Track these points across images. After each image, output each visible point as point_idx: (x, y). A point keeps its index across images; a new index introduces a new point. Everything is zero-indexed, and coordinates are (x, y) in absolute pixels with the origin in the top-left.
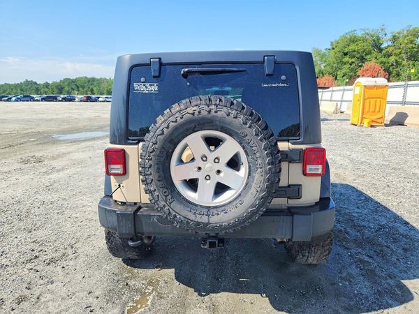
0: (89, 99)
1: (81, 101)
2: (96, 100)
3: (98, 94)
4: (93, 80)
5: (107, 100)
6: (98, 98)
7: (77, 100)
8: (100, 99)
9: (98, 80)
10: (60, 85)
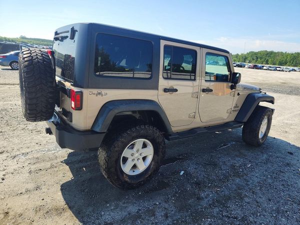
0: (255, 67)
1: (249, 68)
2: (261, 68)
3: (271, 64)
4: (272, 53)
5: (270, 68)
6: (263, 66)
7: (246, 66)
8: (264, 68)
9: (275, 53)
10: (245, 56)
